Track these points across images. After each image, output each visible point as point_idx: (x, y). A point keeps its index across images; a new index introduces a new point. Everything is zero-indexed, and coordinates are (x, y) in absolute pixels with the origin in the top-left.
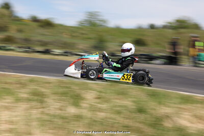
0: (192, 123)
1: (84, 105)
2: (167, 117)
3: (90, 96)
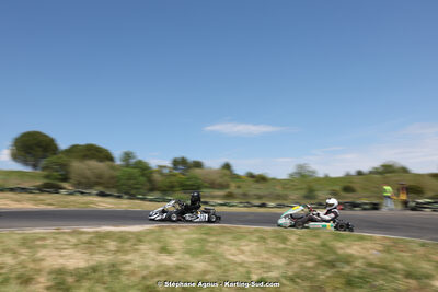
2: (341, 248)
3: (293, 238)
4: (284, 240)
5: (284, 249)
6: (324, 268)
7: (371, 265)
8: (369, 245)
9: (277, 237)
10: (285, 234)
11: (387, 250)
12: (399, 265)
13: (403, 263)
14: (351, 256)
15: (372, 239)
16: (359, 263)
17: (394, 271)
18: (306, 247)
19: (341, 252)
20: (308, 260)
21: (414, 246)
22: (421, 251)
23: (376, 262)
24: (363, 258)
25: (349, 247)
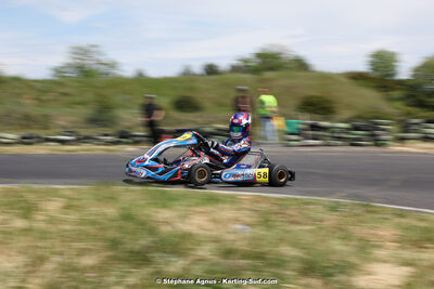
1: (41, 218)
2: (167, 223)
3: (53, 206)
4: (28, 211)
5: (26, 231)
6: (124, 267)
7: (228, 253)
8: (227, 212)
9: (10, 205)
10: (31, 197)
11: (265, 221)
12: (288, 251)
13: (295, 245)
14: (187, 236)
15: (233, 200)
16: (205, 251)
17: (280, 263)
18: (82, 222)
19: (165, 229)
20: (82, 253)
21: (318, 211)
22: (331, 219)
23: (242, 245)
24: (216, 240)
25: (184, 217)
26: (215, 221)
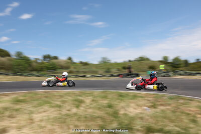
0: (135, 109)
8: (141, 102)
26: (138, 105)
